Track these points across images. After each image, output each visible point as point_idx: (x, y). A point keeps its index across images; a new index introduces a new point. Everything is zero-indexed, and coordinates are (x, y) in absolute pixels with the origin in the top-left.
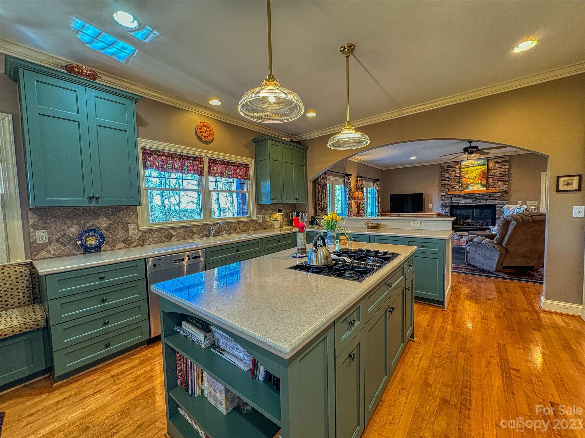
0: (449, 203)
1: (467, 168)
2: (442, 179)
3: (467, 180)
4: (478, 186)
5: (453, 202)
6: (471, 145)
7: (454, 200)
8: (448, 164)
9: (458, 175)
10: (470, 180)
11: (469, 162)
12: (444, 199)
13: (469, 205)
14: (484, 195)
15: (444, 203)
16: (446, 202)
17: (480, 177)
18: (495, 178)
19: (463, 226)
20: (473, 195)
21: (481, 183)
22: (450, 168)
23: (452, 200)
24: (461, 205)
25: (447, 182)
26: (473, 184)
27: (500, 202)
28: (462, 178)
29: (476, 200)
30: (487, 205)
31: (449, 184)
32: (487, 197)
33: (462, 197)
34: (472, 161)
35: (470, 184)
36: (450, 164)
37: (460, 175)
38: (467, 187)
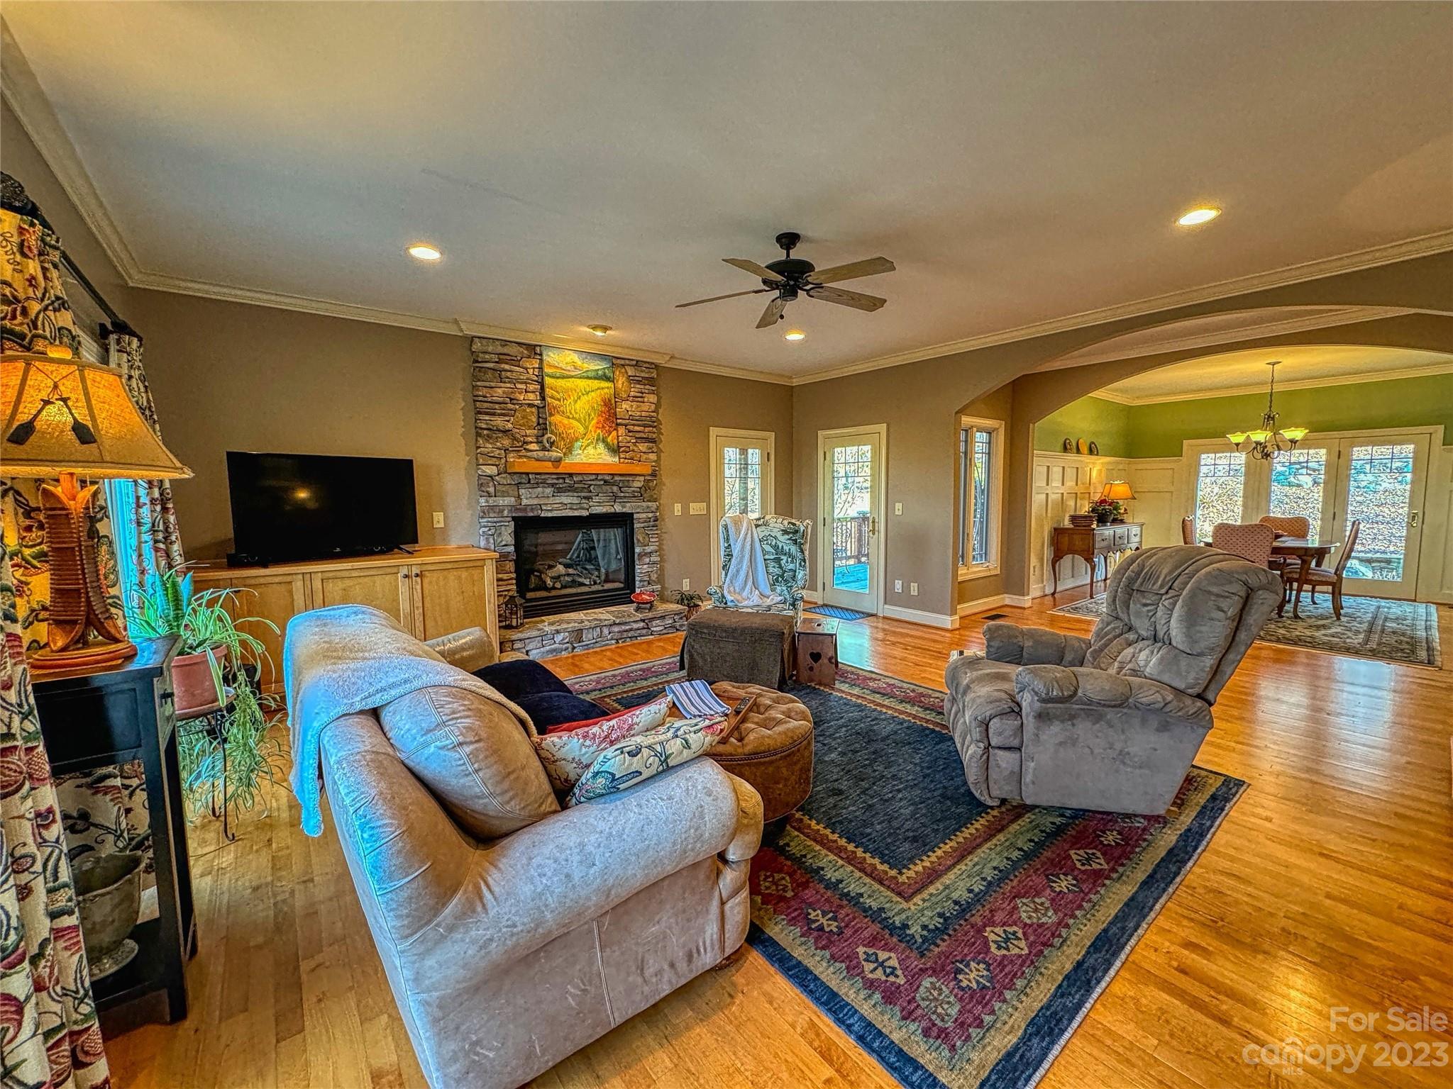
0: (513, 508)
1: (563, 377)
2: (478, 408)
3: (566, 421)
4: (599, 451)
5: (525, 502)
6: (788, 255)
7: (529, 498)
8: (500, 350)
9: (533, 398)
10: (575, 423)
11: (568, 359)
12: (491, 490)
13: (571, 513)
14: (610, 482)
15: (492, 508)
16: (501, 501)
17: (602, 419)
18: (631, 428)
19: (554, 593)
20: (580, 478)
21: (604, 441)
22: (507, 367)
23: (519, 496)
24: (550, 515)
25: (499, 422)
26: (586, 442)
27: (644, 504)
28: (551, 415)
29: (588, 498)
30: (615, 515)
31: (505, 432)
32: (615, 489)
33: (553, 485)
34: (575, 357)
35: (577, 440)
36: (505, 350)
37: (543, 399)
38: (569, 450)
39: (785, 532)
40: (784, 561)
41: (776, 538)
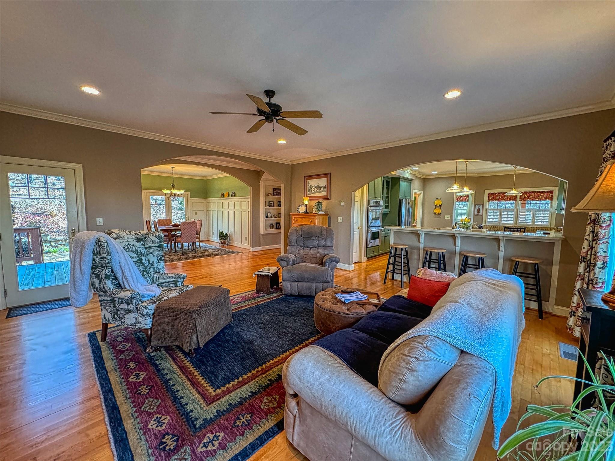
6: (270, 101)
39: (138, 240)
40: (144, 260)
41: (134, 245)
